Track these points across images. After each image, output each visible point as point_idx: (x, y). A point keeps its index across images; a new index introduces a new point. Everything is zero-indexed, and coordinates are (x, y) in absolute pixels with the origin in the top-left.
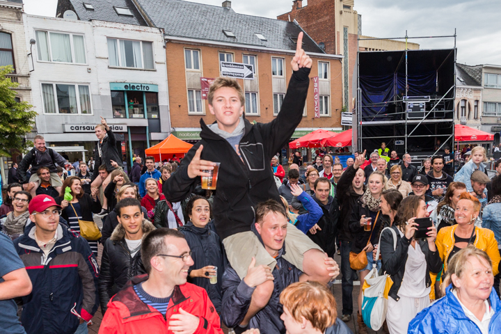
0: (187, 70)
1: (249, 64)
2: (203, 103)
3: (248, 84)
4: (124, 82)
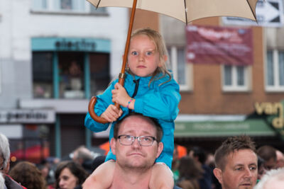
2: (189, 70)
3: (270, 34)
4: (54, 37)
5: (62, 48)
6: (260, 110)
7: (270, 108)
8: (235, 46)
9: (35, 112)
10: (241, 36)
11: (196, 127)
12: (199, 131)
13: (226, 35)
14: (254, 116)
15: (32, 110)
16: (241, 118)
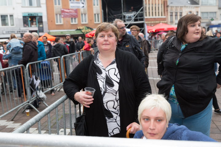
0: (55, 6)
1: (83, 2)
2: (62, 19)
3: (82, 10)
4: (28, 13)
5: (30, 15)
6: (79, 28)
7: (81, 28)
8: (73, 14)
9: (24, 31)
10: (75, 11)
11: (63, 33)
12: (64, 33)
13: (71, 11)
14: (78, 30)
15: (23, 30)
16: (74, 30)
